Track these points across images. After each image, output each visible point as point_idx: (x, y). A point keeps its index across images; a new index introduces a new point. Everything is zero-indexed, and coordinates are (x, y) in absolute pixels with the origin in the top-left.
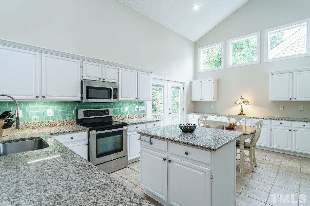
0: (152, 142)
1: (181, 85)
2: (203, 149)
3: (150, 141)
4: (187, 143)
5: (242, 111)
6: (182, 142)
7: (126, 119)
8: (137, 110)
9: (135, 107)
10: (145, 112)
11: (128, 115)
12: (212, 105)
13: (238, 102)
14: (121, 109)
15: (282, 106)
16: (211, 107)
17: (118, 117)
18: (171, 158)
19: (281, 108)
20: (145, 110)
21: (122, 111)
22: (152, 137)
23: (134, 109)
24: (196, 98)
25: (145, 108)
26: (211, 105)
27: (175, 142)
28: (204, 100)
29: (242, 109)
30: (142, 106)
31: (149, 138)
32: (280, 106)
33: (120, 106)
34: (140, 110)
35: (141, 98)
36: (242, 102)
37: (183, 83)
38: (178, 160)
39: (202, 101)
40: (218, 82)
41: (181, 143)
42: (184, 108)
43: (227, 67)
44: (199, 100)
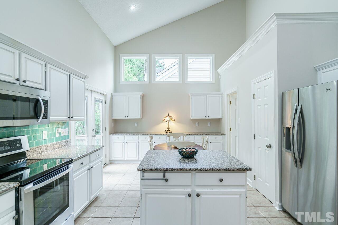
0: (166, 177)
1: (102, 98)
2: (240, 171)
3: (164, 177)
4: (222, 169)
5: (169, 129)
6: (215, 169)
7: (45, 152)
8: (59, 136)
9: (57, 130)
10: (69, 137)
11: (48, 144)
12: (137, 123)
13: (166, 119)
14: (36, 136)
15: (197, 123)
16: (136, 126)
17: (33, 150)
18: (198, 190)
19: (197, 124)
20: (69, 134)
21: (38, 139)
22: (165, 171)
23: (55, 134)
24: (119, 115)
25: (69, 131)
26: (135, 123)
27: (207, 170)
28: (129, 118)
29: (169, 127)
30: (65, 128)
31: (162, 174)
32: (196, 123)
33: (34, 130)
34: (62, 135)
35: (75, 116)
36: (170, 120)
37: (105, 95)
38: (208, 190)
39: (127, 118)
40: (143, 97)
41: (214, 171)
42: (106, 128)
43: (153, 83)
44: (124, 118)
